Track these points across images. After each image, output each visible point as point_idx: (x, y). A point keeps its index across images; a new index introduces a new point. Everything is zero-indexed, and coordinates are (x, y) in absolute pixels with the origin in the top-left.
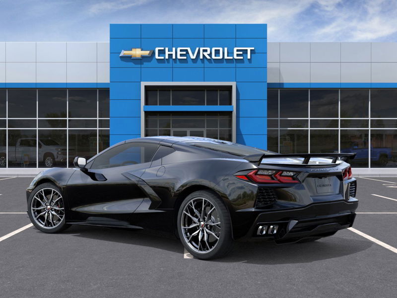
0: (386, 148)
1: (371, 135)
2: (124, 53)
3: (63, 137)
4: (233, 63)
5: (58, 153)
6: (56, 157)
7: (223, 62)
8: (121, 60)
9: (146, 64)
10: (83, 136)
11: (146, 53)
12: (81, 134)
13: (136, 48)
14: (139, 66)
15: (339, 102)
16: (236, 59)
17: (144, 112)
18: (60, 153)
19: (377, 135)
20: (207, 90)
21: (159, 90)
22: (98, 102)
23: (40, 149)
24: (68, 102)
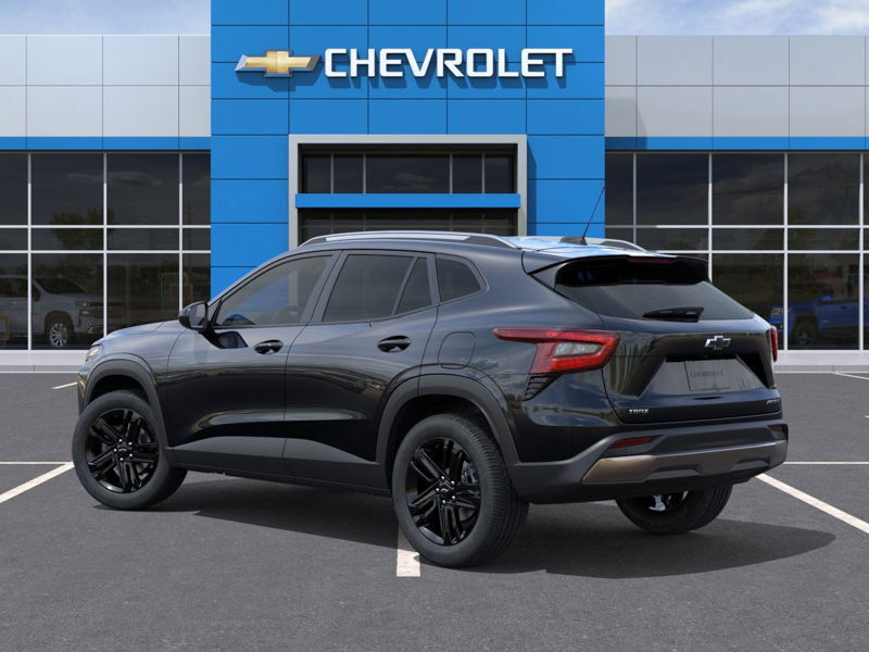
2: (246, 62)
4: (521, 87)
7: (495, 86)
8: (241, 80)
9: (301, 90)
11: (302, 62)
12: (139, 264)
14: (284, 94)
15: (786, 186)
16: (526, 78)
18: (86, 313)
20: (454, 156)
21: (336, 156)
22: (181, 186)
23: (38, 303)
24: (105, 185)
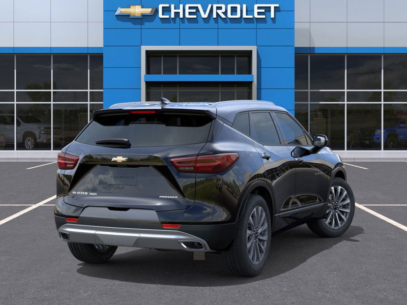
2: (121, 11)
3: (46, 113)
4: (254, 23)
5: (40, 133)
6: (38, 137)
7: (241, 22)
8: (118, 19)
9: (147, 25)
10: (71, 111)
11: (148, 11)
12: (69, 109)
13: (135, 5)
14: (139, 26)
15: (383, 71)
16: (257, 18)
17: (145, 83)
18: (43, 132)
20: (221, 56)
21: (164, 56)
22: (89, 71)
23: (19, 127)
24: (52, 71)
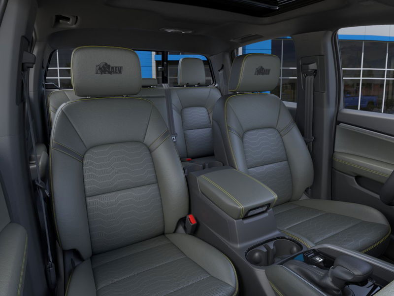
0: (373, 96)
1: (362, 84)
17: (155, 62)
19: (368, 84)
